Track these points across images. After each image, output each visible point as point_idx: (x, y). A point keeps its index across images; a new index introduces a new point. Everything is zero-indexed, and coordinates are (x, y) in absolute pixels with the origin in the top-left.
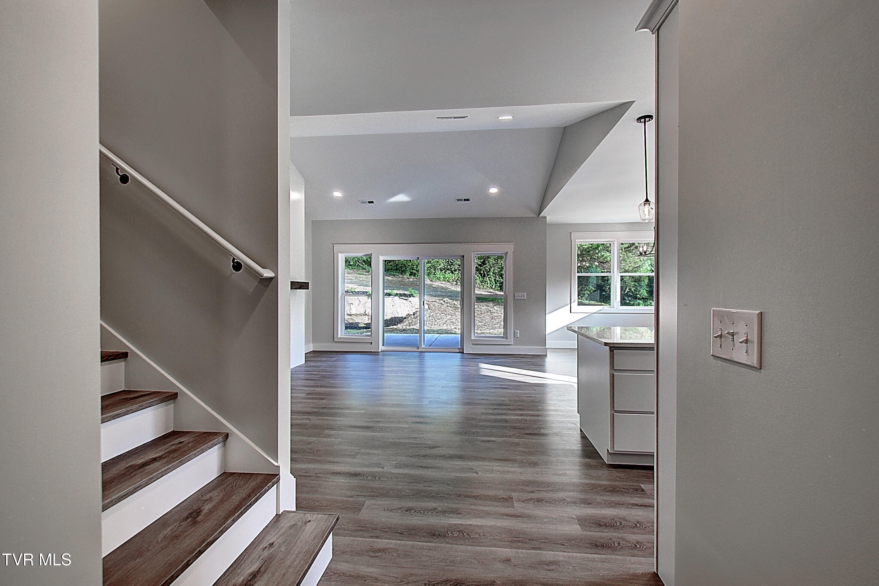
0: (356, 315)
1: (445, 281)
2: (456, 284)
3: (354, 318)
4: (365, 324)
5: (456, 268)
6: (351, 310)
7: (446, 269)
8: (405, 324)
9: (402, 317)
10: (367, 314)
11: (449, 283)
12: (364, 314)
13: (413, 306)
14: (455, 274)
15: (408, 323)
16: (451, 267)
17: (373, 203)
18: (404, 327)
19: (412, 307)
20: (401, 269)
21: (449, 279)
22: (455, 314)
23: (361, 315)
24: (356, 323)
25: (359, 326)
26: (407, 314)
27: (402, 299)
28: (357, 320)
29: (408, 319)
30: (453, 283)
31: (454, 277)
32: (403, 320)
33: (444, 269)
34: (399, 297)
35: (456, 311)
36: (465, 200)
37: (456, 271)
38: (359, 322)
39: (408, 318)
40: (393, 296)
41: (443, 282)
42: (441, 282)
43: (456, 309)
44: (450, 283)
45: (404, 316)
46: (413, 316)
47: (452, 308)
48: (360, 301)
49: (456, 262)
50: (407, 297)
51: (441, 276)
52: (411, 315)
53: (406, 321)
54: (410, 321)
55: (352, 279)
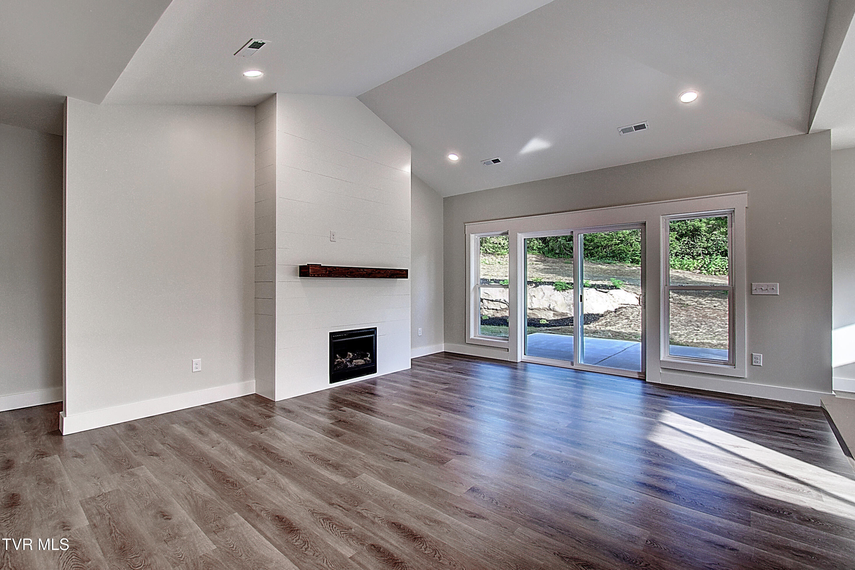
0: (539, 309)
1: (682, 269)
2: (700, 273)
3: (536, 313)
4: (547, 321)
5: (699, 252)
6: (532, 304)
7: (683, 254)
8: (600, 323)
9: (598, 315)
10: (552, 309)
11: (688, 272)
12: (548, 308)
13: (616, 301)
14: (698, 260)
15: (605, 322)
16: (692, 251)
17: (500, 162)
18: (597, 327)
19: (614, 302)
20: (619, 256)
21: (688, 266)
22: (679, 314)
23: (545, 310)
24: (538, 318)
25: (541, 322)
26: (606, 310)
27: (600, 291)
28: (540, 315)
29: (606, 317)
30: (694, 271)
31: (696, 263)
32: (599, 318)
33: (682, 254)
34: (596, 289)
35: (682, 309)
36: (637, 128)
37: (700, 255)
38: (543, 317)
39: (606, 315)
40: (587, 288)
41: (679, 271)
42: (677, 271)
43: (682, 307)
44: (690, 271)
45: (601, 312)
46: (613, 314)
47: (676, 305)
48: (544, 293)
49: (699, 244)
50: (608, 289)
51: (676, 263)
52: (612, 312)
53: (602, 320)
54: (608, 320)
55: (555, 269)
